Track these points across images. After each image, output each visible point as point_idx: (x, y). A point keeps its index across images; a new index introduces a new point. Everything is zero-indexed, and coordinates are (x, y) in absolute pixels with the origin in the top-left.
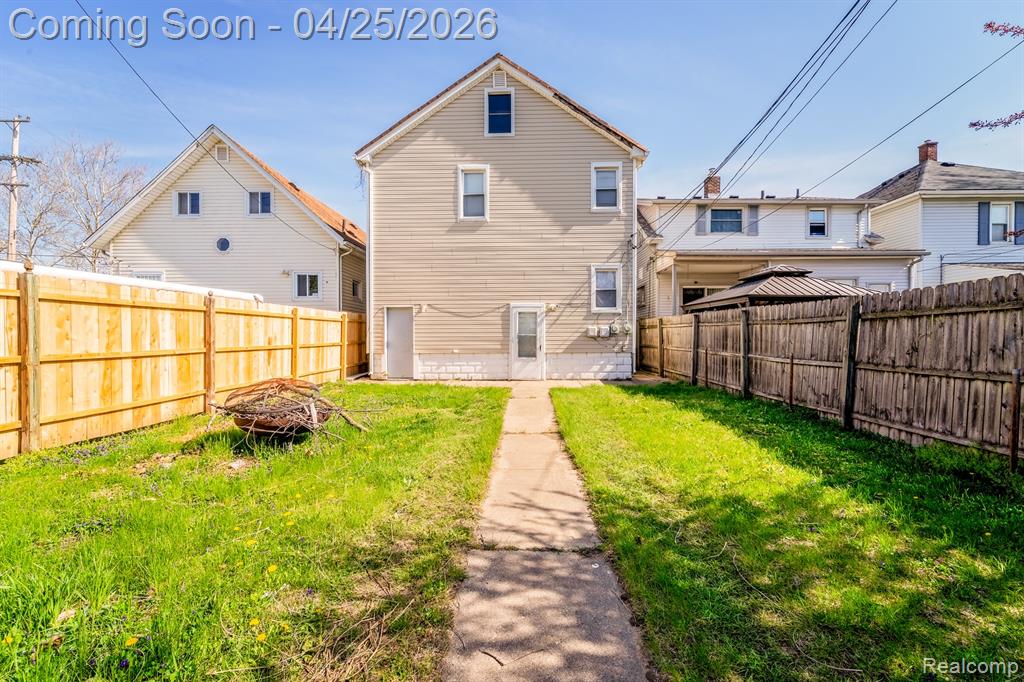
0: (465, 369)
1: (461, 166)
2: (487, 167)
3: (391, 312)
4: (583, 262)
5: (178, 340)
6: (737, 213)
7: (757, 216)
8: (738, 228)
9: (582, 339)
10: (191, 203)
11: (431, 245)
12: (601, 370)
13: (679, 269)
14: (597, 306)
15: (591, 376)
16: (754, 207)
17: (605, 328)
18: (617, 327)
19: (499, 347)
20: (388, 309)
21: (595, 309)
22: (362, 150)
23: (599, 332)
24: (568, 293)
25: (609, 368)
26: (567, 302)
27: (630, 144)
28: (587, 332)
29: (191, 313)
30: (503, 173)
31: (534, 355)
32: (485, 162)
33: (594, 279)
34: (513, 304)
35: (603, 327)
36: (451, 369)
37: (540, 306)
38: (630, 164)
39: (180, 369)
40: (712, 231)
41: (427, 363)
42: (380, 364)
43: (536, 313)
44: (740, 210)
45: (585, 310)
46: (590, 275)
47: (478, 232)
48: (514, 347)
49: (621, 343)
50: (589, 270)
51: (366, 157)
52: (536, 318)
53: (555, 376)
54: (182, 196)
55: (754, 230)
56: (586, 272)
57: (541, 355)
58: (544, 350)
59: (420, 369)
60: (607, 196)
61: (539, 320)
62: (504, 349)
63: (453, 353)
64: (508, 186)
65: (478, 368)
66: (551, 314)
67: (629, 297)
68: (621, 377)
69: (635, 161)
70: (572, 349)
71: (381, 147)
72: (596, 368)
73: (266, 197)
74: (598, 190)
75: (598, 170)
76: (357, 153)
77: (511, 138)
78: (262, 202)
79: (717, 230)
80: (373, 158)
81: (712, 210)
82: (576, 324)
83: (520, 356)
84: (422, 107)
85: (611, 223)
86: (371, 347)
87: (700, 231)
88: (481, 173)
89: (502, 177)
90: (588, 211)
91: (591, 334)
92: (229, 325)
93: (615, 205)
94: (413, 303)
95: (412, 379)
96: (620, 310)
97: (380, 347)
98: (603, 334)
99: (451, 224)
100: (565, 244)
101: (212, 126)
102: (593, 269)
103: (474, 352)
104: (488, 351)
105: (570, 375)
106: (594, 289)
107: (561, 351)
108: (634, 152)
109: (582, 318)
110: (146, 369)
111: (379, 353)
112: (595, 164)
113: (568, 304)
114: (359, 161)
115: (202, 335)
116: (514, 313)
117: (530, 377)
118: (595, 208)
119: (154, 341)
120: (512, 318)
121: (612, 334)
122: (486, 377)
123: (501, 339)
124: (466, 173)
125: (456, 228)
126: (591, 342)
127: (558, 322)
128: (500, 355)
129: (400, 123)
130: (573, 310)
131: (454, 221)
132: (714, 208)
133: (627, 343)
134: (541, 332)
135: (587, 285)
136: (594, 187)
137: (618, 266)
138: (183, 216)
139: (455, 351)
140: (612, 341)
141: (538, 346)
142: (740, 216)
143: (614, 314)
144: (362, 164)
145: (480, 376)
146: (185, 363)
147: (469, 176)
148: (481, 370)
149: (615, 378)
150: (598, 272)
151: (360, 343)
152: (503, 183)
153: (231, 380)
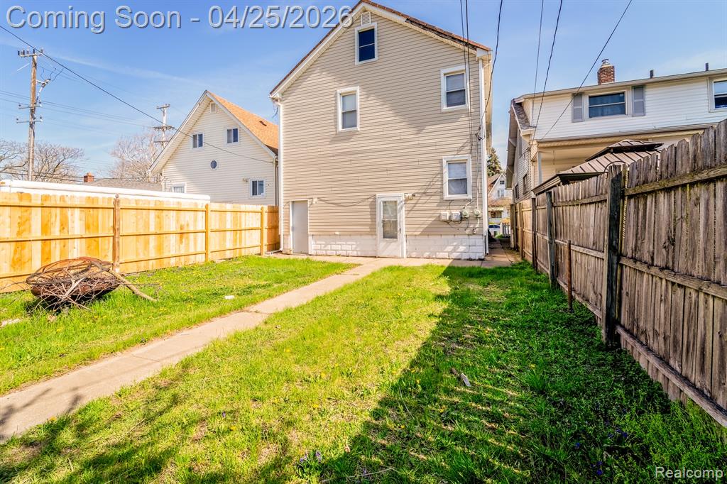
0: (345, 247)
1: (339, 91)
2: (358, 89)
3: (295, 204)
4: (437, 156)
5: (88, 227)
6: (620, 97)
7: (643, 97)
8: (622, 111)
9: (436, 222)
10: (199, 140)
11: (319, 153)
12: (454, 251)
13: (543, 156)
14: (449, 194)
15: (446, 255)
16: (639, 88)
17: (456, 213)
18: (467, 212)
19: (369, 230)
20: (293, 202)
21: (447, 196)
22: (274, 90)
23: (450, 217)
24: (424, 184)
25: (462, 249)
26: (423, 191)
27: (474, 47)
28: (439, 217)
29: (100, 210)
30: (368, 92)
31: (395, 237)
32: (355, 85)
33: (446, 170)
34: (378, 195)
35: (454, 212)
36: (334, 247)
37: (400, 196)
38: (477, 65)
39: (88, 247)
40: (590, 117)
41: (318, 242)
42: (288, 243)
43: (396, 202)
44: (623, 93)
45: (438, 197)
46: (442, 166)
47: (352, 140)
48: (380, 230)
49: (472, 226)
50: (441, 163)
51: (277, 95)
52: (396, 205)
53: (414, 254)
54: (195, 137)
55: (640, 110)
56: (439, 165)
57: (402, 236)
58: (404, 232)
59: (313, 246)
60: (456, 97)
61: (398, 207)
62: (373, 232)
63: (335, 235)
64: (373, 101)
65: (354, 246)
66: (409, 202)
67: (478, 184)
68: (473, 258)
69: (480, 61)
70: (428, 232)
71: (286, 87)
72: (450, 248)
73: (236, 131)
74: (447, 93)
75: (448, 76)
76: (271, 93)
77: (376, 62)
78: (234, 135)
79: (596, 115)
80: (282, 94)
81: (590, 97)
82: (430, 210)
83: (384, 237)
84: (310, 53)
85: (460, 119)
86: (282, 231)
87: (577, 117)
88: (353, 94)
89: (368, 95)
90: (439, 112)
91: (443, 218)
92: (139, 217)
93: (464, 103)
94: (308, 197)
95: (307, 254)
96: (470, 197)
97: (287, 230)
98: (454, 218)
99: (333, 136)
100: (420, 142)
101: (206, 92)
102: (444, 161)
103: (351, 234)
104: (361, 234)
105: (426, 254)
106: (446, 178)
107: (419, 233)
108: (479, 53)
109: (435, 204)
110: (55, 247)
111: (287, 235)
112: (444, 71)
113: (424, 193)
114: (273, 99)
115: (111, 224)
116: (379, 201)
117: (392, 255)
118: (445, 108)
119: (64, 228)
120: (378, 207)
121: (462, 218)
122: (359, 254)
123: (370, 223)
124: (344, 96)
125: (338, 138)
126: (445, 226)
127: (415, 208)
128: (370, 237)
129: (297, 67)
130: (428, 198)
131: (335, 133)
132: (591, 95)
133: (477, 226)
134: (400, 218)
135: (439, 176)
136: (444, 90)
137: (467, 156)
138: (196, 149)
139: (337, 233)
140: (464, 224)
141: (399, 229)
142: (623, 99)
143: (465, 200)
144: (275, 100)
145: (355, 253)
146: (95, 243)
147: (346, 98)
148: (356, 248)
149: (467, 258)
150: (449, 163)
151: (274, 227)
152: (369, 99)
153: (142, 254)
